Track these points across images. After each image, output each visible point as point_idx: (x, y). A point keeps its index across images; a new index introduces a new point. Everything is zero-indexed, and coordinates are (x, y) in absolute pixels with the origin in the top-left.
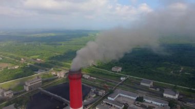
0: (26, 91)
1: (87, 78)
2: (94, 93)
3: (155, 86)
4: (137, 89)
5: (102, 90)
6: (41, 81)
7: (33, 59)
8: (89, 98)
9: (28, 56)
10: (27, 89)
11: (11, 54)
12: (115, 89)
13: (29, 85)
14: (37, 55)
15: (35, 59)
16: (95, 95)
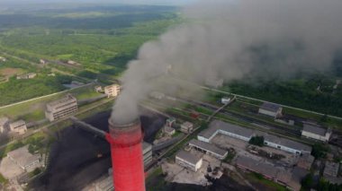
0: (49, 122)
1: (160, 97)
2: (173, 126)
3: (286, 116)
4: (252, 120)
5: (187, 123)
6: (75, 104)
7: (61, 60)
8: (163, 136)
9: (52, 56)
10: (52, 119)
11: (23, 52)
12: (211, 120)
13: (55, 111)
14: (69, 53)
15: (66, 62)
16: (174, 132)
